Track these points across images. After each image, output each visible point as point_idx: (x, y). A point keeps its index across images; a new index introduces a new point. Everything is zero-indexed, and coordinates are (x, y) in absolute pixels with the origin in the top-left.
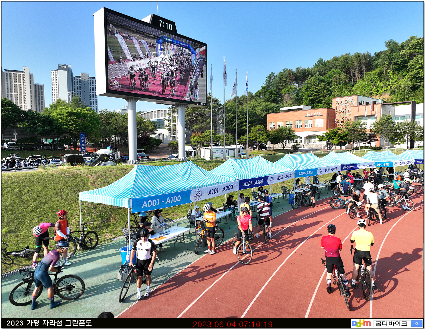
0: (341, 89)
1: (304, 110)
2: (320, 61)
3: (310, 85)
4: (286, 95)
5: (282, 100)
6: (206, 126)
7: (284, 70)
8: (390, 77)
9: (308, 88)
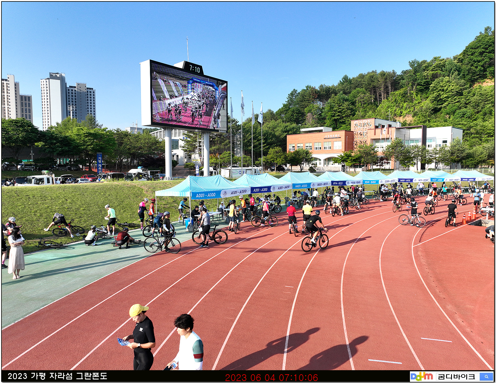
0: (366, 109)
1: (324, 132)
2: (346, 78)
3: (333, 104)
4: (309, 114)
5: (305, 120)
6: (223, 147)
7: (307, 87)
8: (414, 98)
9: (331, 108)
